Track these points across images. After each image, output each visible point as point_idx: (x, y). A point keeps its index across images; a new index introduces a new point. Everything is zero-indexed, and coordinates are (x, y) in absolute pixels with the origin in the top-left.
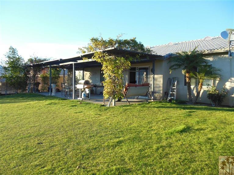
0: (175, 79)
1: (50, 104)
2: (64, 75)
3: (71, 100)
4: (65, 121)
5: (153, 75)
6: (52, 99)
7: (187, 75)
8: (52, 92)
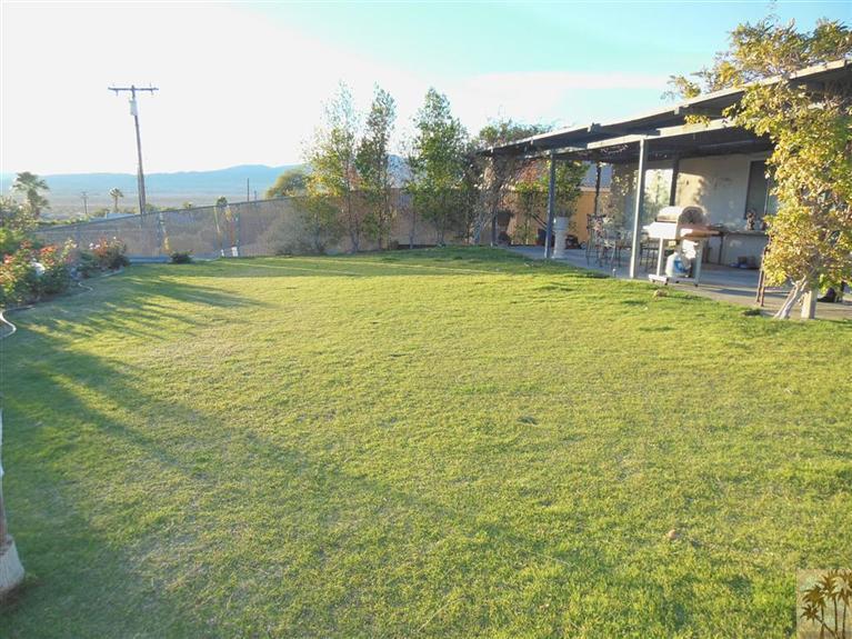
1: (548, 288)
2: (598, 187)
3: (623, 280)
4: (607, 354)
6: (555, 273)
8: (553, 245)
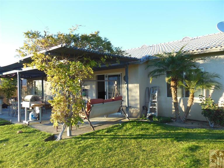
0: (154, 89)
5: (127, 84)
7: (172, 83)
